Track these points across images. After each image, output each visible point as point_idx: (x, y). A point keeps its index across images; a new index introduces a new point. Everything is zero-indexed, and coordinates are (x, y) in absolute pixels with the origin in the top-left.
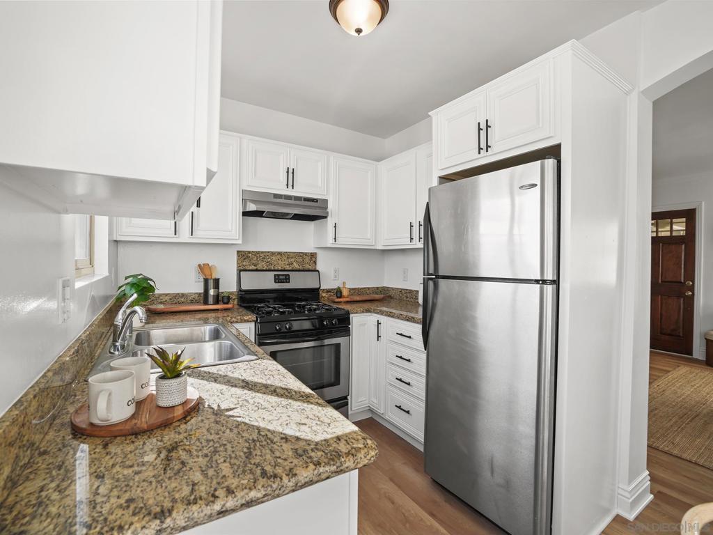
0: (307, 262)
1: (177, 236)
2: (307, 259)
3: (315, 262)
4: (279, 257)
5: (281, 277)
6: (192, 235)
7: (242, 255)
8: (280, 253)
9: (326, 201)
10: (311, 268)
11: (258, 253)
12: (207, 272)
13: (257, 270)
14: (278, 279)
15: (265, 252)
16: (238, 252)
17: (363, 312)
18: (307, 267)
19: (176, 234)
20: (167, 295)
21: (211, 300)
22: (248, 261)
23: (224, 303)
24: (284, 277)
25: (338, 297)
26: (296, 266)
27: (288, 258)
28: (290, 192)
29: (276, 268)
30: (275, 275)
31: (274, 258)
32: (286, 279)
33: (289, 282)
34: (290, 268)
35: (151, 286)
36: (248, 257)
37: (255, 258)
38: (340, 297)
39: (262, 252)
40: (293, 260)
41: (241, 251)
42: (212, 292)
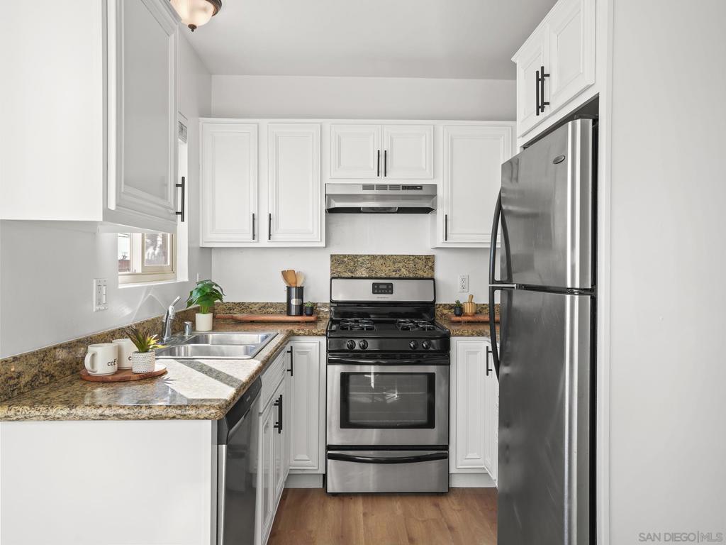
0: (422, 268)
1: (255, 240)
2: (421, 264)
3: (432, 268)
4: (382, 261)
5: (381, 287)
6: (270, 239)
7: (337, 260)
8: (383, 257)
9: (435, 187)
10: (425, 275)
11: (356, 256)
12: (292, 280)
13: (352, 278)
14: (377, 289)
15: (365, 256)
16: (332, 256)
17: (472, 335)
18: (421, 273)
19: (254, 239)
20: (255, 304)
21: (293, 311)
22: (344, 267)
23: (308, 315)
24: (385, 287)
25: (457, 315)
26: (404, 272)
27: (394, 263)
28: (382, 181)
29: (379, 276)
30: (374, 284)
31: (376, 263)
32: (388, 289)
33: (392, 293)
34: (397, 276)
35: (217, 291)
36: (343, 262)
37: (352, 264)
38: (460, 315)
39: (361, 256)
40: (400, 265)
41: (335, 255)
42: (294, 302)
